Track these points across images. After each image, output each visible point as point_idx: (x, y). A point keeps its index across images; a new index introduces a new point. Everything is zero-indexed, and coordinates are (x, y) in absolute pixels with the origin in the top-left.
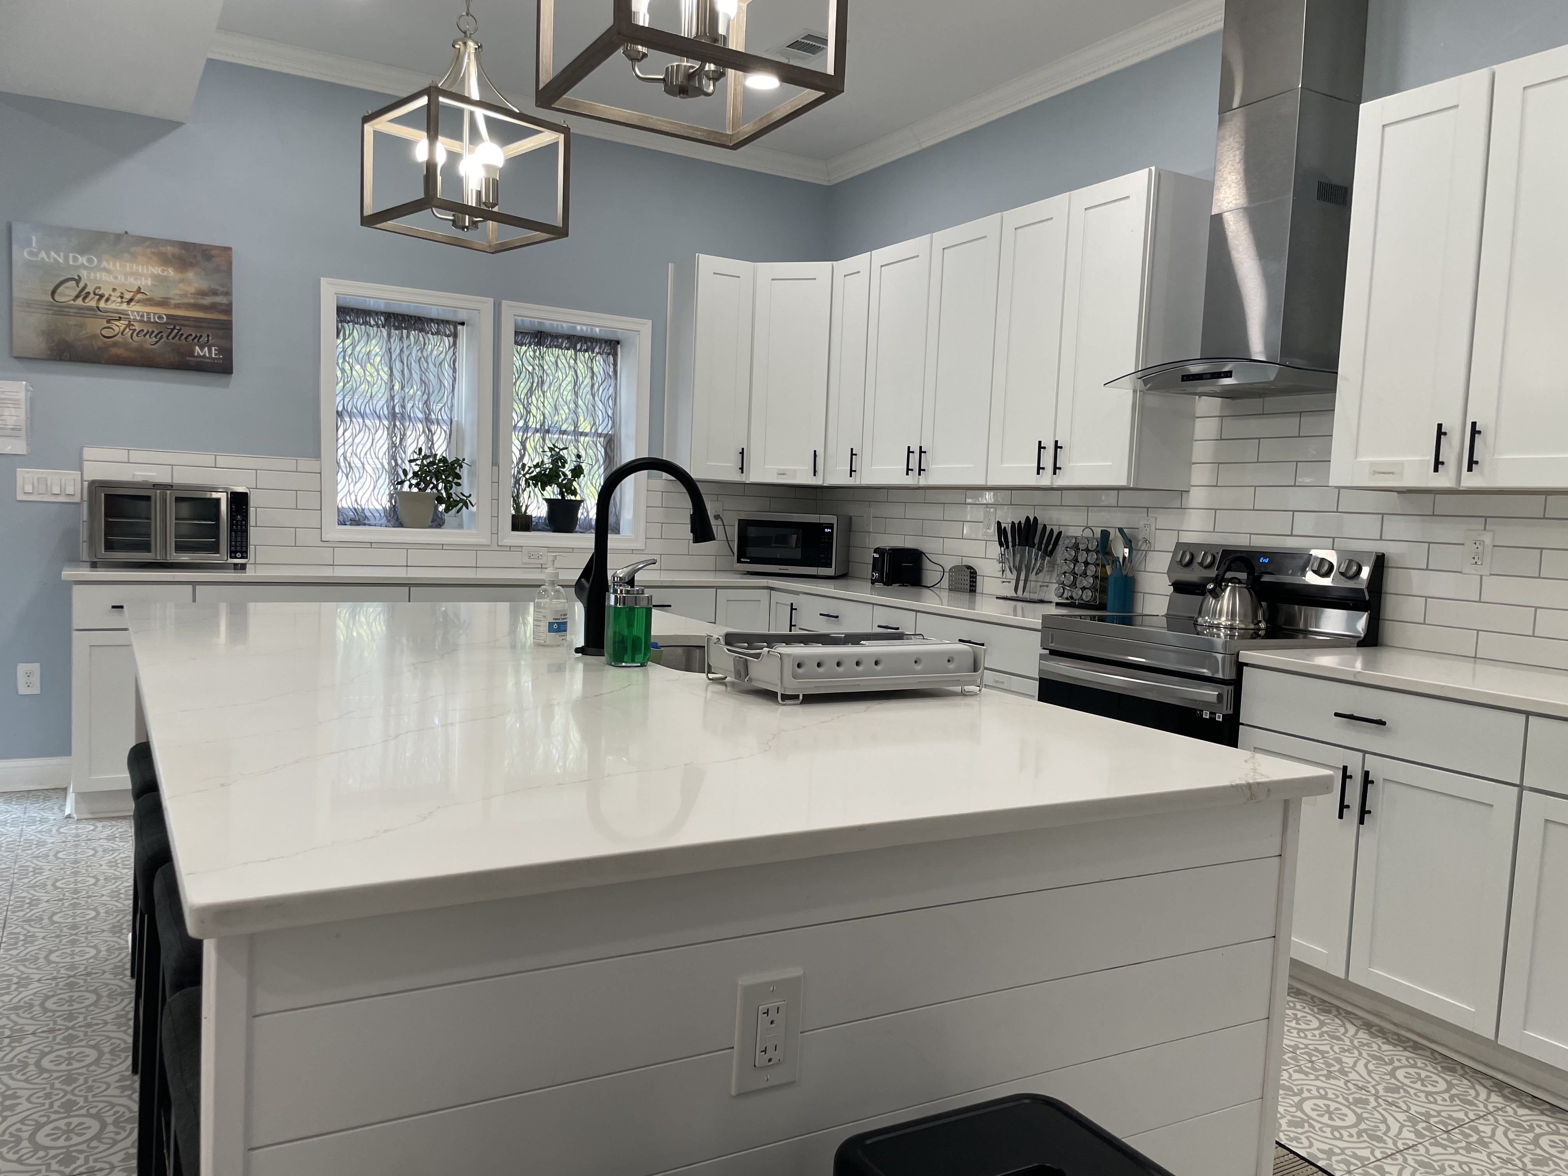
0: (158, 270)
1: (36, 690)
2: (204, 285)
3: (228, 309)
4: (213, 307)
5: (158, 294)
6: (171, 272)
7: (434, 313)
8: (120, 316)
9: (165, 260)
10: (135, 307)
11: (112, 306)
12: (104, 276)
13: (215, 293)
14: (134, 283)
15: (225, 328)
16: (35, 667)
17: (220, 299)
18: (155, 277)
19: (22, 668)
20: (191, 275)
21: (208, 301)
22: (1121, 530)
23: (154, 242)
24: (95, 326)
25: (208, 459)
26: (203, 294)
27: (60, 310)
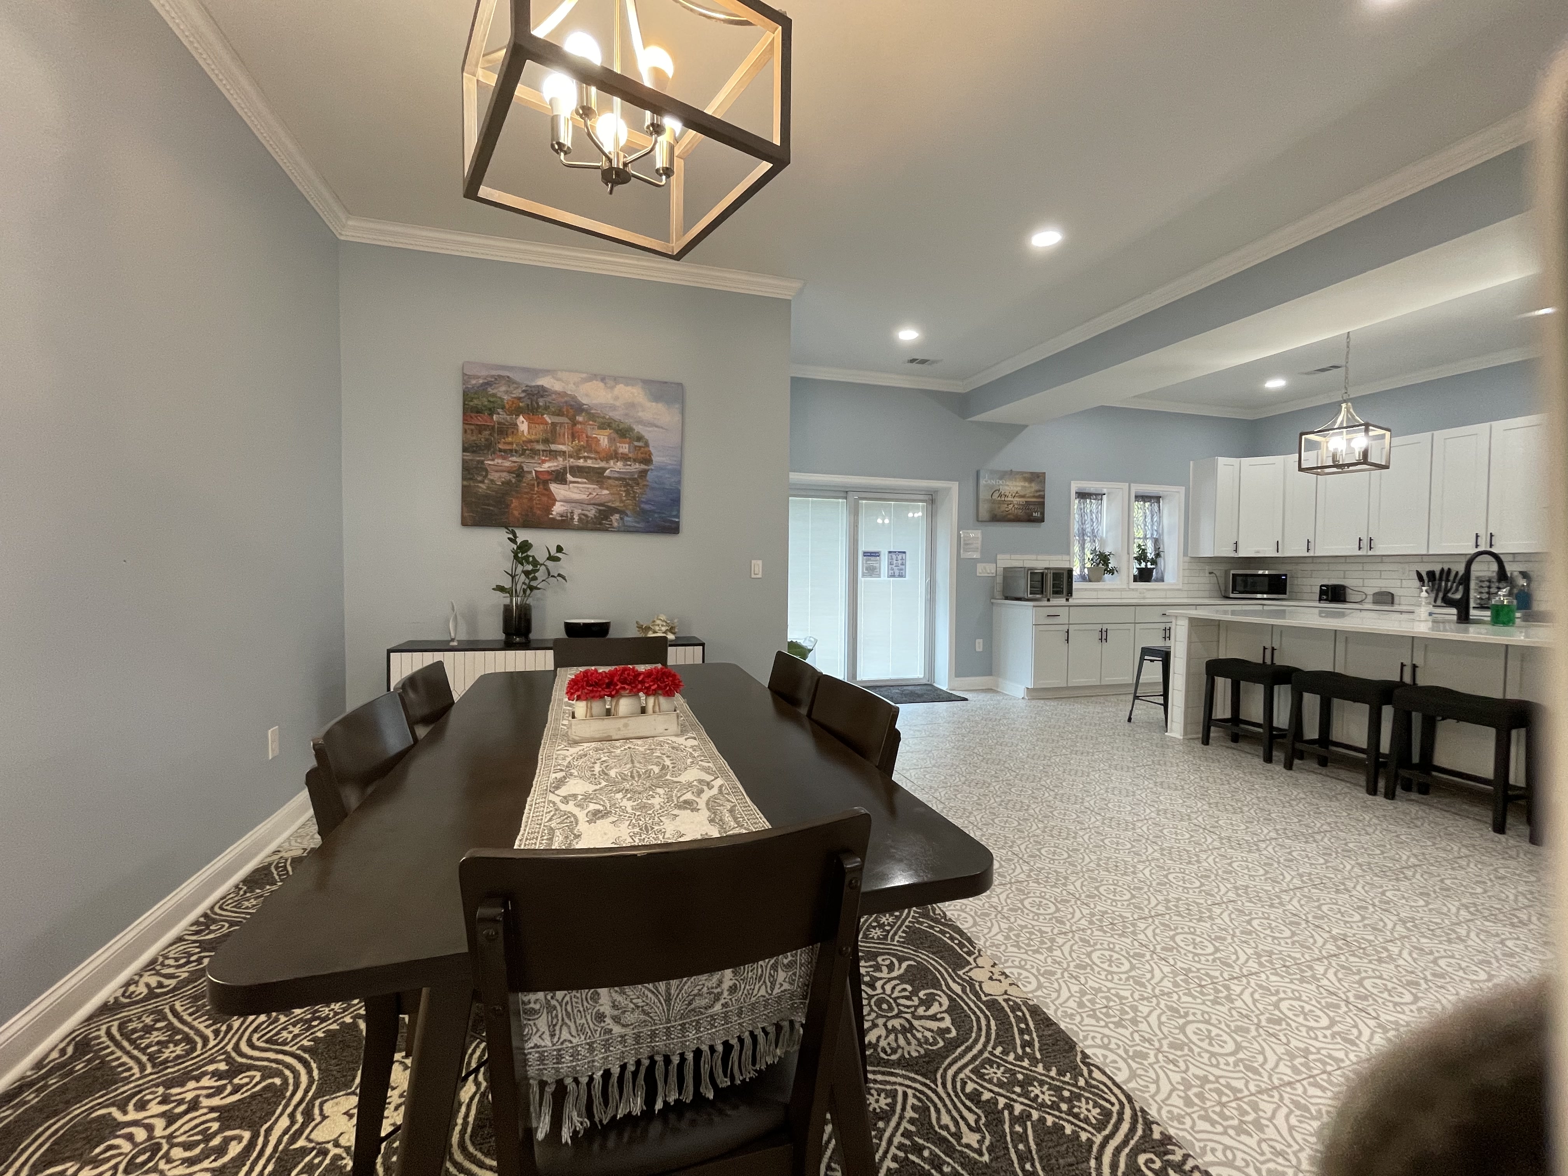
0: (1022, 484)
1: (981, 650)
2: (1037, 488)
3: (1043, 497)
4: (1039, 497)
5: (1022, 493)
6: (1027, 484)
7: (1092, 491)
8: (1011, 503)
9: (1025, 479)
10: (1017, 499)
11: (1009, 499)
12: (1007, 488)
13: (1040, 491)
14: (1016, 489)
15: (1042, 504)
16: (981, 641)
17: (1042, 493)
18: (1022, 486)
19: (977, 641)
20: (1033, 485)
21: (1038, 494)
22: (1521, 573)
23: (1022, 473)
24: (1004, 507)
25: (1034, 557)
26: (1037, 491)
27: (993, 502)
